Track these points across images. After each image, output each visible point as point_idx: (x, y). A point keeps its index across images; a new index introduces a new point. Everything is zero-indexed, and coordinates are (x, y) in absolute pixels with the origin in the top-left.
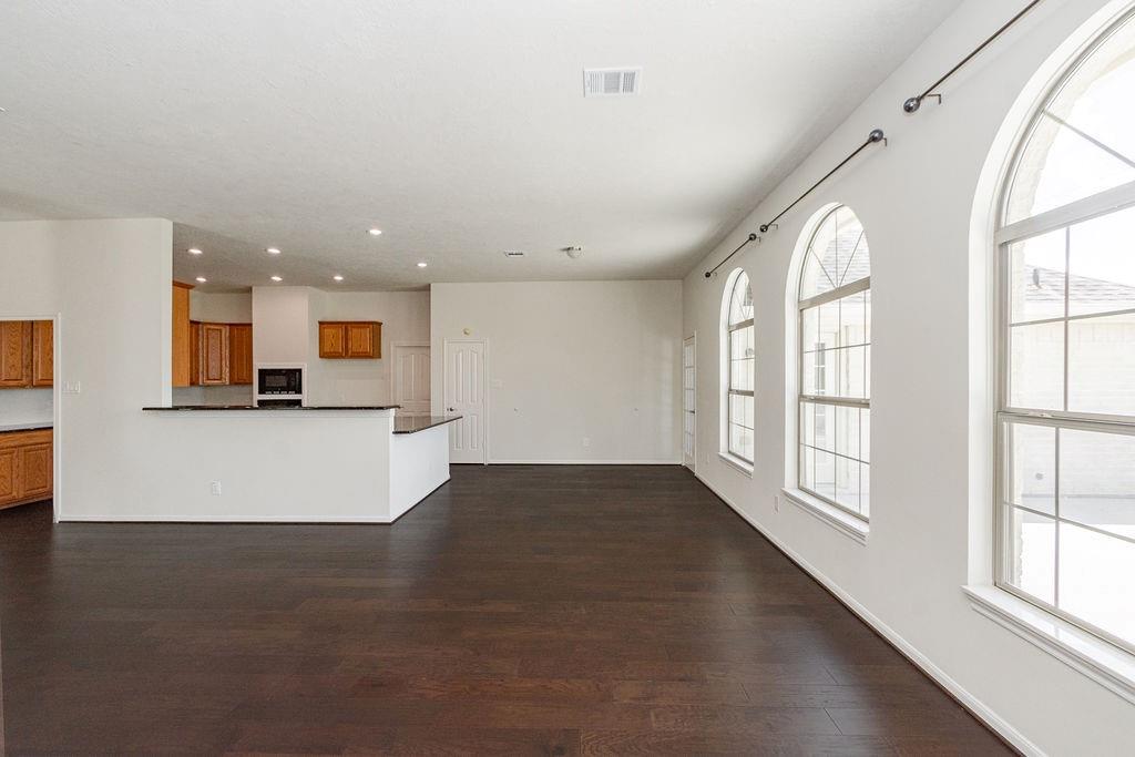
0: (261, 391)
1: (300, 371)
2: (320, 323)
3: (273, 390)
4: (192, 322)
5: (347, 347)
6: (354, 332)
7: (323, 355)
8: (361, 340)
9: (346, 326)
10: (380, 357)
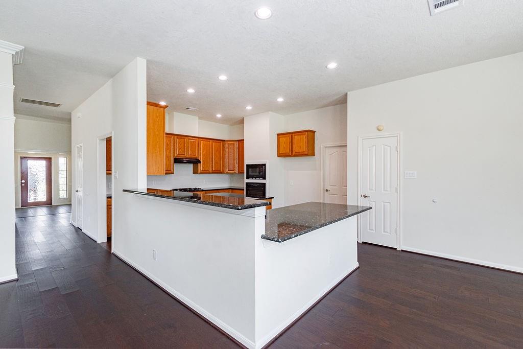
0: (248, 178)
1: (265, 165)
2: (278, 135)
3: (253, 177)
4: (167, 134)
5: (292, 148)
6: (296, 137)
7: (279, 155)
8: (301, 144)
9: (292, 134)
10: (313, 154)
